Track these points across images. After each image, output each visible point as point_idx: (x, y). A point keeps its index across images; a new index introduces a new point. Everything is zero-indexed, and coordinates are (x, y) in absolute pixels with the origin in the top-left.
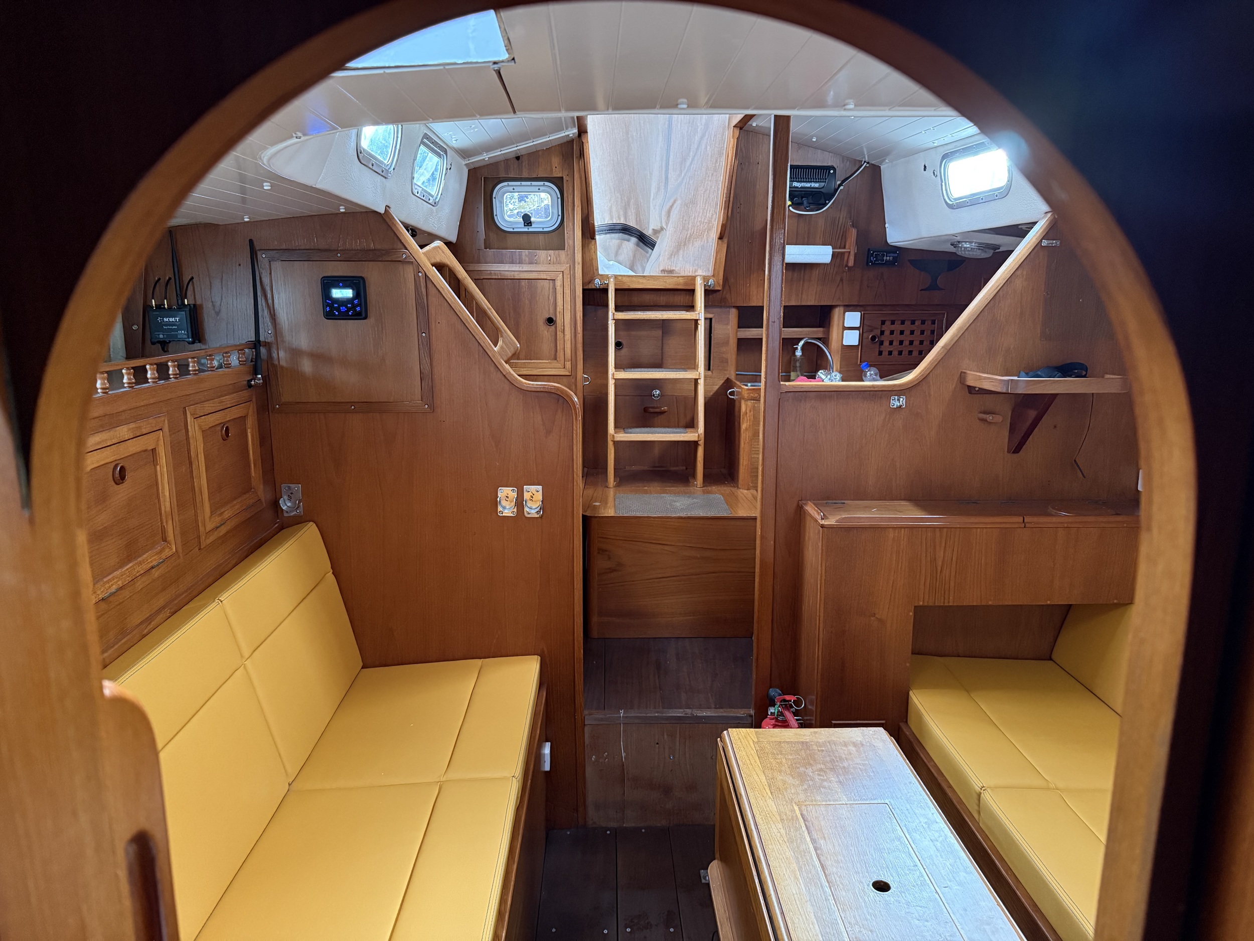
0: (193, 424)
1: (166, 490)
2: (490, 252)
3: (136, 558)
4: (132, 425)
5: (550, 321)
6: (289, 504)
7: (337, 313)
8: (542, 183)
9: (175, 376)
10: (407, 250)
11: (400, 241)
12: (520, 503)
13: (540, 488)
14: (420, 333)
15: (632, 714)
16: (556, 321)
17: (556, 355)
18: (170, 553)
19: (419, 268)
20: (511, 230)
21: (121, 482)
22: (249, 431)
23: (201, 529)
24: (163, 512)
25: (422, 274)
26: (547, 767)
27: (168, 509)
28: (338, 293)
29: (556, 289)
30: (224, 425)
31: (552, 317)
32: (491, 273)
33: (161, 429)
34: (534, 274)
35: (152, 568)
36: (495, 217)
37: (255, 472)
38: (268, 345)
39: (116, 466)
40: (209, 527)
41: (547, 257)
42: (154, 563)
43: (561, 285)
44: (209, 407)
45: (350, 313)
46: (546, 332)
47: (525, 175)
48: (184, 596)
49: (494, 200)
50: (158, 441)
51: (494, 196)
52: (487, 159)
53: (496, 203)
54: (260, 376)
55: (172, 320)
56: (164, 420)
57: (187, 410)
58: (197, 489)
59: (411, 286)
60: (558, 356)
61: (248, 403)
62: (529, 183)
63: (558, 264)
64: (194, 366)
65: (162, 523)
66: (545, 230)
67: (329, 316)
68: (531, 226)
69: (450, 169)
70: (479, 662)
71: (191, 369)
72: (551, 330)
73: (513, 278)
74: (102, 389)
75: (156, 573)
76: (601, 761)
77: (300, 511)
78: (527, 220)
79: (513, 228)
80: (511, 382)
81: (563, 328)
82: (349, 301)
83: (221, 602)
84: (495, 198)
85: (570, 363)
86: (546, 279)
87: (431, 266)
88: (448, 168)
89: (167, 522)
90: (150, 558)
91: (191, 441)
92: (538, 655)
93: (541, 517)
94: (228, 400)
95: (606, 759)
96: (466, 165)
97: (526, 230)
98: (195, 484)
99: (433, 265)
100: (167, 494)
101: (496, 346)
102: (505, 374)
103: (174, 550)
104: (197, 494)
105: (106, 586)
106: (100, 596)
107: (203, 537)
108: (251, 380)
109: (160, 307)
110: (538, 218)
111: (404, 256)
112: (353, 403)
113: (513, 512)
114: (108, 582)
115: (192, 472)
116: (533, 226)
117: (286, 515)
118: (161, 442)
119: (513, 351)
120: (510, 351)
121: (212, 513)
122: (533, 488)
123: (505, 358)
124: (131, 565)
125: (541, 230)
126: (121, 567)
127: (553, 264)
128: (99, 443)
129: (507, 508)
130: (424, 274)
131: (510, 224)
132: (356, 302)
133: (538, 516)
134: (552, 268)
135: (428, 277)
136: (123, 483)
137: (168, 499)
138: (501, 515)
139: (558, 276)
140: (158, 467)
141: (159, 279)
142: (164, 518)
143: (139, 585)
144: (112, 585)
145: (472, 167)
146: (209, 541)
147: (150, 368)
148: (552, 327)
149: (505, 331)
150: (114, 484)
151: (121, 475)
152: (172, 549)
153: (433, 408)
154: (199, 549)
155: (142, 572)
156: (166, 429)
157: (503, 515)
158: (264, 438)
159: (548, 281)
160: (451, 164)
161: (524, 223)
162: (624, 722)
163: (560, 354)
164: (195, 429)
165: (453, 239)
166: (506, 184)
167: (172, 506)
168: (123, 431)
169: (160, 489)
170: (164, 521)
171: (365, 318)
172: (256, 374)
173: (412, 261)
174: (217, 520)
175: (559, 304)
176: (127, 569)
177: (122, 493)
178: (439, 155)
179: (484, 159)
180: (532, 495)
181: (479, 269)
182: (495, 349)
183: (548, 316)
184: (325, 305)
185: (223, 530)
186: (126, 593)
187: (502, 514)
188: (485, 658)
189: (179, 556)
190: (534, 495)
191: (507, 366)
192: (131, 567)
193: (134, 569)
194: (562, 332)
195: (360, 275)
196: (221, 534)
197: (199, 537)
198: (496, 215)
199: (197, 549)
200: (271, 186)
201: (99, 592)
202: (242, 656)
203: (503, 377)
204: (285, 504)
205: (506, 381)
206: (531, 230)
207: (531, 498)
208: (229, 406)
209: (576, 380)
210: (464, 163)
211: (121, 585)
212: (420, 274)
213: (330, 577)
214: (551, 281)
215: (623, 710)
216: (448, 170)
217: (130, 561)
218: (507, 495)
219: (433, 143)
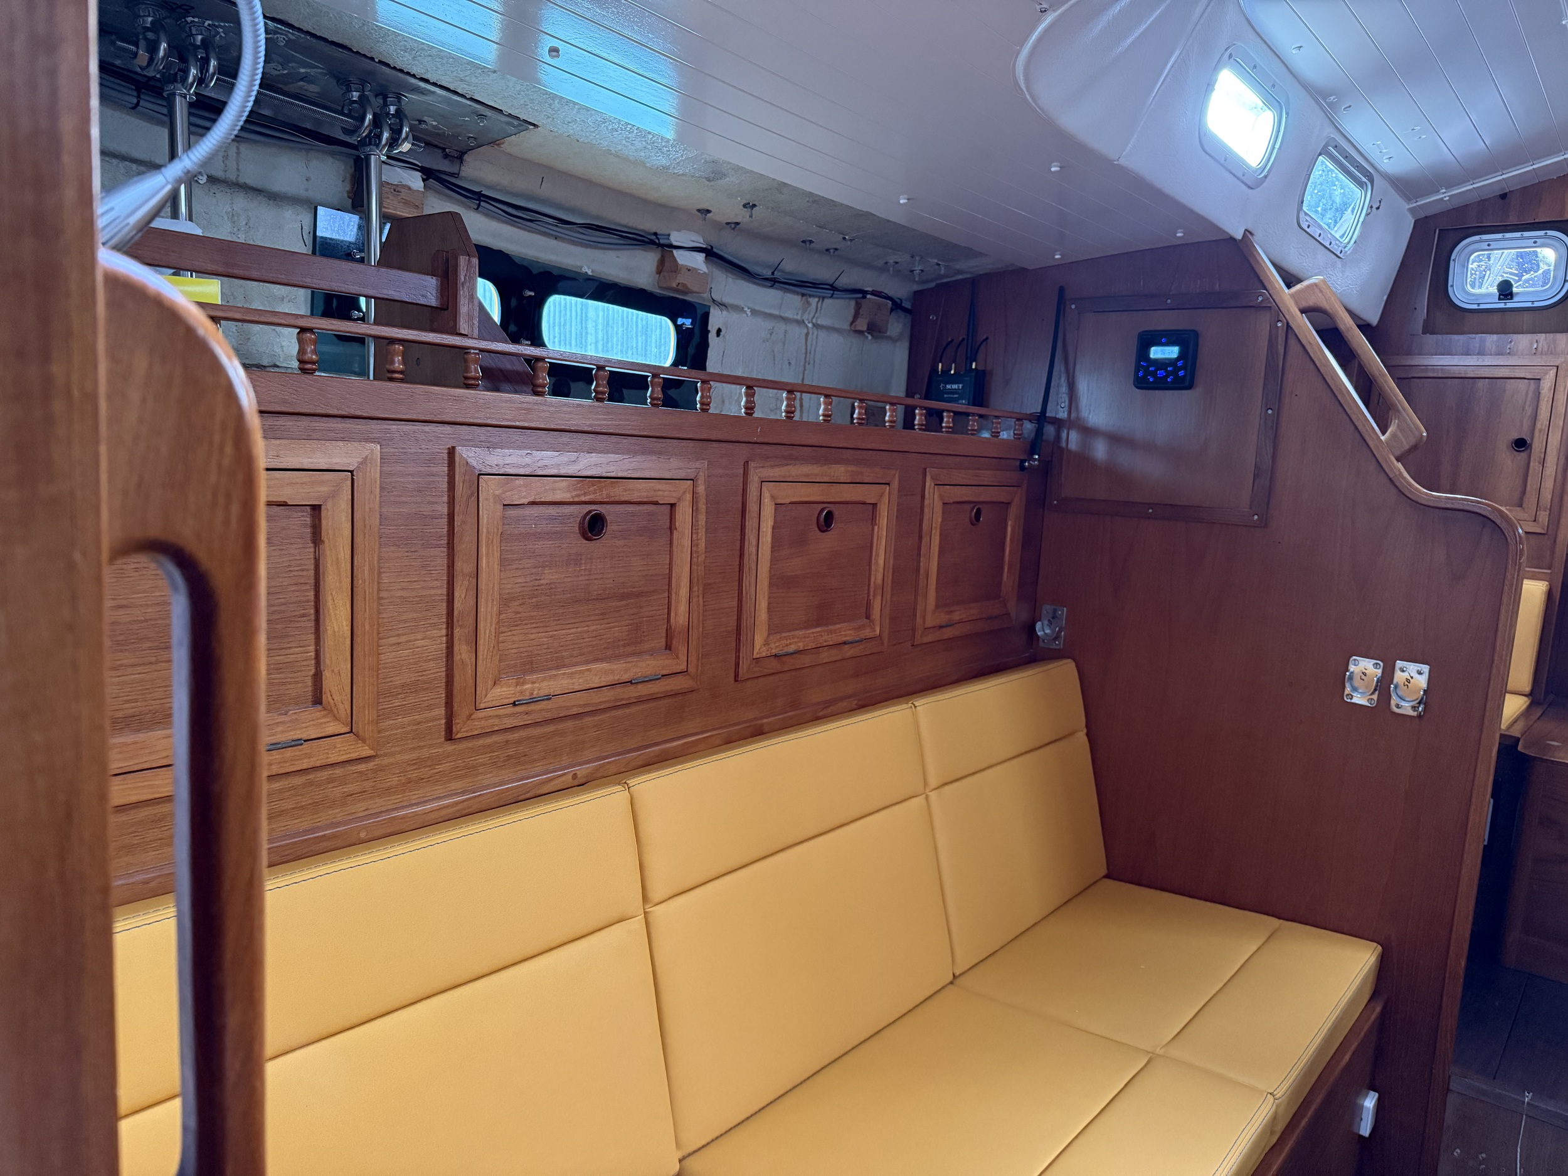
0: (932, 490)
1: (881, 559)
2: (1430, 339)
3: (826, 625)
4: (852, 468)
5: (1521, 444)
6: (1048, 631)
7: (1151, 380)
8: (1542, 233)
9: (920, 427)
10: (1267, 290)
11: (1258, 277)
12: (1384, 686)
13: (1426, 668)
14: (1264, 409)
15: (1550, 1106)
16: (1530, 445)
17: (1521, 499)
18: (871, 635)
19: (1278, 315)
20: (1475, 307)
21: (825, 528)
22: (1010, 523)
23: (919, 620)
24: (872, 584)
25: (1283, 325)
26: (1365, 1129)
27: (879, 580)
28: (1157, 353)
29: (1539, 393)
30: (975, 507)
31: (1524, 437)
32: (1427, 369)
33: (889, 484)
34: (1502, 370)
35: (845, 643)
36: (1450, 289)
37: (1009, 578)
38: (1058, 423)
39: (822, 510)
40: (930, 621)
41: (1532, 344)
42: (849, 638)
43: (1551, 387)
44: (959, 476)
45: (1169, 380)
46: (1510, 462)
47: (1513, 220)
48: (879, 692)
49: (1452, 263)
50: (881, 496)
51: (1453, 257)
52: (1447, 198)
53: (1455, 268)
54: (1037, 457)
55: (955, 386)
56: (894, 475)
57: (928, 474)
58: (922, 571)
59: (1263, 343)
60: (1526, 499)
61: (1015, 488)
62: (1518, 234)
63: (1552, 354)
64: (948, 422)
65: (868, 596)
66: (1536, 304)
67: (1141, 383)
68: (1511, 299)
69: (1378, 208)
70: (1275, 922)
71: (944, 425)
72: (1519, 458)
73: (1463, 375)
74: (824, 415)
75: (849, 651)
76: (1471, 1163)
77: (1059, 644)
78: (1505, 290)
79: (1479, 304)
80: (1400, 491)
81: (1543, 456)
82: (1172, 362)
83: (915, 707)
84: (1454, 260)
85: (1548, 513)
86: (1525, 378)
87: (1299, 313)
88: (1375, 206)
89: (874, 596)
90: (845, 631)
91: (926, 510)
92: (1378, 943)
93: (1419, 716)
94: (987, 476)
95: (1480, 1164)
96: (1411, 210)
97: (1502, 306)
98: (921, 564)
99: (1303, 311)
100: (881, 562)
101: (1383, 434)
102: (1391, 476)
103: (878, 632)
104: (921, 577)
105: (783, 642)
106: (773, 651)
107: (920, 632)
108: (1025, 461)
109: (946, 371)
110: (1527, 287)
111: (1260, 299)
112: (1150, 505)
113: (1370, 700)
114: (786, 638)
115: (919, 548)
116: (1516, 299)
117: (1041, 644)
118: (886, 499)
119: (1412, 441)
120: (1407, 443)
121: (937, 607)
122: (1412, 668)
123: (1398, 453)
124: (818, 629)
125: (1529, 305)
126: (806, 628)
127: (1542, 354)
128: (807, 475)
129: (1360, 691)
130: (1286, 325)
131: (1473, 298)
132: (1179, 364)
133: (1415, 714)
134: (1537, 361)
135: (1291, 328)
136: (827, 531)
137: (881, 570)
138: (1349, 700)
139: (1546, 374)
140: (876, 528)
141: (952, 341)
142: (872, 590)
143: (825, 656)
144: (790, 644)
145: (1422, 215)
146: (927, 639)
147: (890, 409)
148: (1522, 454)
149: (1404, 409)
150: (817, 529)
151: (827, 522)
152: (874, 631)
153: (1264, 523)
154: (913, 645)
155: (831, 643)
156: (895, 484)
157: (1353, 701)
158: (1030, 539)
159: (1526, 381)
160: (1380, 202)
161: (1500, 295)
162: (1531, 1114)
163: (1531, 499)
164: (934, 498)
165: (1374, 320)
166: (1477, 238)
167: (885, 580)
168: (840, 471)
169: (874, 554)
170: (872, 594)
171: (1189, 387)
172: (1033, 454)
173: (1269, 305)
174: (943, 618)
175: (1541, 417)
176: (813, 633)
177: (825, 543)
178: (1361, 184)
179: (1443, 198)
180: (1409, 678)
181: (1408, 363)
182: (1383, 438)
183: (1516, 436)
184: (1138, 368)
185: (948, 633)
186: (806, 660)
187: (1351, 699)
188: (1287, 920)
189: (883, 643)
190: (1412, 678)
191: (1400, 465)
192: (819, 632)
193: (822, 636)
194: (1539, 463)
195: (1192, 328)
196: (946, 637)
197: (914, 630)
198: (1452, 286)
199: (909, 644)
200: (1061, 167)
201: (773, 646)
202: (926, 783)
203: (1388, 481)
204: (1042, 629)
205: (1392, 487)
206: (1510, 305)
207: (1406, 683)
208: (986, 483)
209: (1555, 541)
210: (1408, 207)
211: (801, 648)
212: (1279, 324)
213: (1082, 737)
214: (1532, 381)
215: (1531, 1094)
216: (1374, 209)
217: (818, 625)
218: (1364, 671)
219: (1347, 157)
